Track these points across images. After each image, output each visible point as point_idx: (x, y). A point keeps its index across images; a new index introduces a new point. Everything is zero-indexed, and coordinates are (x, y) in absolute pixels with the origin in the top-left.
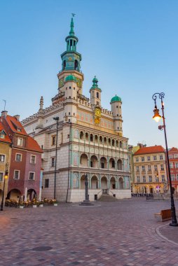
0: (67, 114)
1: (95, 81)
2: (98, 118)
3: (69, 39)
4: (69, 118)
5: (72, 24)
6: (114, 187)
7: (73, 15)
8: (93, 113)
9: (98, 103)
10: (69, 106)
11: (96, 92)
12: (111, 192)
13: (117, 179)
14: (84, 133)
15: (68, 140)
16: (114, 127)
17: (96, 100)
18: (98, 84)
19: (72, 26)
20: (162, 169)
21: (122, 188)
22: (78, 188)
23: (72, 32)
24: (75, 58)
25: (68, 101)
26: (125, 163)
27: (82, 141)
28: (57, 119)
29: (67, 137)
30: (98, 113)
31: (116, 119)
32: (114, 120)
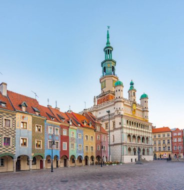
0: (118, 109)
1: (132, 84)
2: (135, 110)
3: (107, 49)
4: (119, 111)
5: (108, 35)
6: (143, 154)
7: (109, 27)
8: (132, 107)
9: (134, 100)
10: (119, 103)
11: (133, 92)
12: (143, 157)
13: (146, 150)
14: (129, 121)
15: (120, 126)
16: (143, 116)
17: (133, 98)
18: (134, 85)
19: (108, 37)
20: (169, 143)
21: (148, 155)
22: (127, 155)
23: (108, 43)
24: (112, 65)
25: (118, 100)
26: (150, 139)
27: (128, 127)
28: (109, 112)
29: (119, 124)
30: (135, 107)
31: (145, 110)
32: (143, 111)
